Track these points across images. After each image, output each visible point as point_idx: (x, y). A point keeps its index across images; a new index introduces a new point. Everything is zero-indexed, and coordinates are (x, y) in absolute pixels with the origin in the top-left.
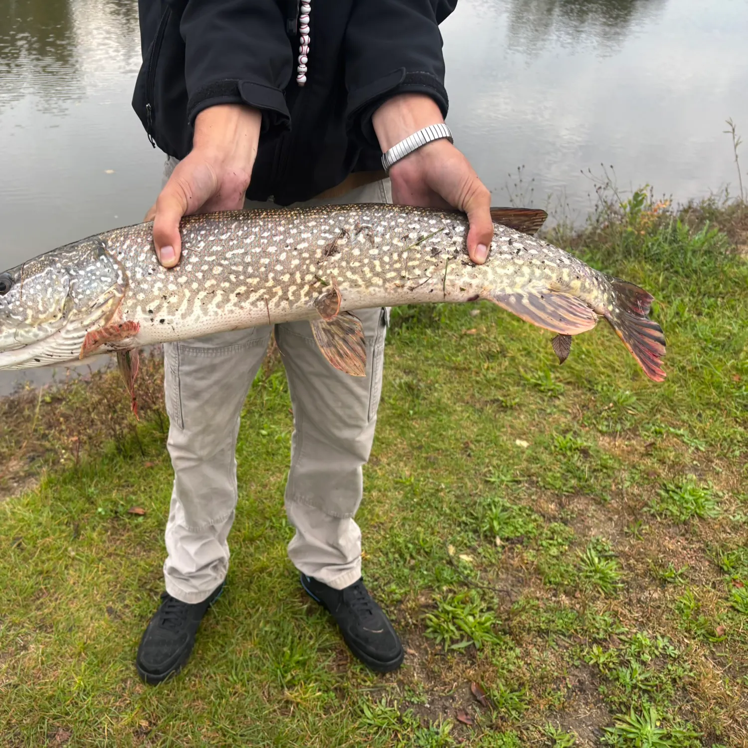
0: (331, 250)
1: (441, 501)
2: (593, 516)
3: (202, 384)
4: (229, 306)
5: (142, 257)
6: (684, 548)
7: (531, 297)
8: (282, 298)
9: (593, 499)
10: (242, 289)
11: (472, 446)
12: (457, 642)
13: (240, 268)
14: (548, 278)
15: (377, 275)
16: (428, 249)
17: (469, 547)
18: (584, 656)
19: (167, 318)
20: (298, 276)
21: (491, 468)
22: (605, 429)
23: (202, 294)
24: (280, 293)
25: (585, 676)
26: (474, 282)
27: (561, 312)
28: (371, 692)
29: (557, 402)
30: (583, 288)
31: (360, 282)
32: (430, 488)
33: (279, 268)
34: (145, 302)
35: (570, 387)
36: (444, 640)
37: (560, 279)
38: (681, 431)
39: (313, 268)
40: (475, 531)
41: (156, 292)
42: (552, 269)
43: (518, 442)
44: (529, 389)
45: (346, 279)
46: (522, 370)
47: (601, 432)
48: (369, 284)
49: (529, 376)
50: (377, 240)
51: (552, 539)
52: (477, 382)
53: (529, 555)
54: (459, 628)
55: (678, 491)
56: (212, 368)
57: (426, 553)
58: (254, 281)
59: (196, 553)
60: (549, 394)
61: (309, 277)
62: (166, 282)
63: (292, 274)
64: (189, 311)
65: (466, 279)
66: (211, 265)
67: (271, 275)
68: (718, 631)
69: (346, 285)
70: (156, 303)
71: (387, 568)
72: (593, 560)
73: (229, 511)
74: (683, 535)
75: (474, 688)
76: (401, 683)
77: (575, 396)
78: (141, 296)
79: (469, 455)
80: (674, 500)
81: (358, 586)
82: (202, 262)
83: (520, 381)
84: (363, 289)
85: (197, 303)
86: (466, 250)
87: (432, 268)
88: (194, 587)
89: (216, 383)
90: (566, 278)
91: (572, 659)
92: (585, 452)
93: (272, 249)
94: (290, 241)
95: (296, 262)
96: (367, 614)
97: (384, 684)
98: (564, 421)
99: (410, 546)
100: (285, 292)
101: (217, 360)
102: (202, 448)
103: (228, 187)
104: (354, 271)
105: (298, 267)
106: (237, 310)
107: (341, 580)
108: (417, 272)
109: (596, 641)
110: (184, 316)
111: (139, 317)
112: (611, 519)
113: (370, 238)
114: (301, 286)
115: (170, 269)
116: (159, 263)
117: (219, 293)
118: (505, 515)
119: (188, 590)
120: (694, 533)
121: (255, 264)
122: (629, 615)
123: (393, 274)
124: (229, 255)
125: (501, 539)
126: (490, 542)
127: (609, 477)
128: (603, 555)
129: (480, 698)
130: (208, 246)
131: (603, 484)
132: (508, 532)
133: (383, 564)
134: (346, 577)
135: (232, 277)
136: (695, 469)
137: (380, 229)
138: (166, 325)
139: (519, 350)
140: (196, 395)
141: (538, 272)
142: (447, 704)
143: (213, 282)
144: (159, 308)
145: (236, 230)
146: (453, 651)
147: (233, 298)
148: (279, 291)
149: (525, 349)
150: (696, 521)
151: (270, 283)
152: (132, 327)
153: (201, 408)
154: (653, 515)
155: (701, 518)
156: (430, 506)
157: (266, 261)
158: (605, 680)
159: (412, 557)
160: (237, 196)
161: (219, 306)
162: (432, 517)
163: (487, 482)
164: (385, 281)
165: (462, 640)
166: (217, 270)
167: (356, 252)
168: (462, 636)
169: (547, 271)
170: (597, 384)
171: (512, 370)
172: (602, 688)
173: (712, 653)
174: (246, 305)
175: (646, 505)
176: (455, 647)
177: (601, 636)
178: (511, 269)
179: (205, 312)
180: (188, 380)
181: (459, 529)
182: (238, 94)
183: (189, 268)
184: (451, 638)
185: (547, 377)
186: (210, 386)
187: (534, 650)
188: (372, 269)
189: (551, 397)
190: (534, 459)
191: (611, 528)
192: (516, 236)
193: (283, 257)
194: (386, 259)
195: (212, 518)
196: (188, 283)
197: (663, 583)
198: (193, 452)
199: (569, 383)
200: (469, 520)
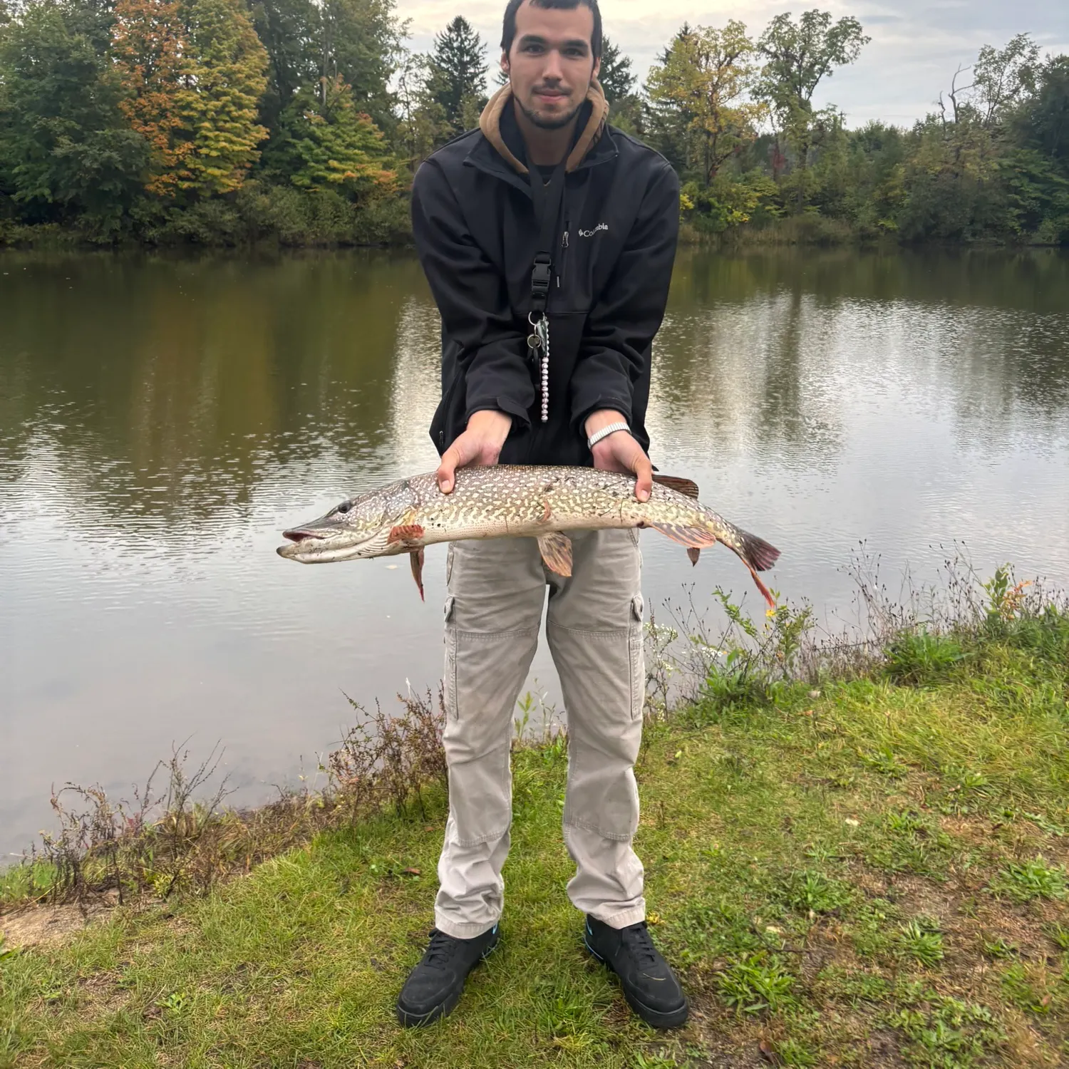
0: (549, 489)
1: (751, 874)
2: (926, 897)
3: (475, 669)
4: (481, 518)
5: (430, 488)
6: (1023, 928)
7: (678, 527)
8: (515, 515)
9: (928, 879)
10: (490, 508)
11: (794, 822)
12: (751, 1004)
13: (490, 495)
14: (690, 517)
15: (578, 505)
16: (611, 492)
17: (779, 919)
18: (889, 1020)
19: (441, 523)
20: (526, 502)
21: (812, 844)
22: (949, 811)
23: (465, 509)
24: (514, 511)
25: (888, 1039)
26: (640, 513)
27: (695, 536)
28: (650, 1047)
29: (898, 783)
30: (715, 528)
31: (567, 509)
32: (740, 859)
33: (514, 496)
34: (430, 513)
35: (915, 769)
36: (737, 1002)
37: (698, 520)
38: (1038, 817)
39: (536, 498)
40: (787, 904)
41: (436, 507)
42: (692, 512)
43: (848, 821)
44: (867, 770)
45: (558, 506)
46: (860, 749)
47: (944, 814)
48: (573, 510)
49: (867, 756)
50: (579, 485)
51: (873, 913)
52: (809, 761)
53: (845, 929)
54: (754, 990)
55: (1024, 872)
56: (485, 654)
57: (727, 919)
58: (498, 503)
59: (467, 873)
60: (890, 775)
61: (533, 503)
62: (443, 502)
63: (523, 501)
64: (456, 519)
65: (635, 511)
66: (472, 493)
67: (509, 500)
68: (1043, 1002)
69: (558, 510)
70: (437, 513)
71: (682, 934)
72: (915, 932)
73: (504, 828)
74: (1024, 916)
75: (763, 1046)
76: (683, 1040)
77: (921, 777)
78: (427, 510)
79: (790, 831)
80: (1017, 880)
81: (640, 928)
82: (467, 491)
83: (858, 762)
84: (568, 513)
85: (461, 514)
86: (635, 494)
87: (613, 503)
88: (463, 916)
89: (488, 668)
90: (702, 519)
91: (877, 1023)
92: (922, 832)
93: (511, 485)
94: (522, 481)
95: (525, 494)
96: (649, 959)
97: (665, 1039)
98: (902, 801)
99: (711, 913)
100: (518, 511)
101: (490, 646)
102: (475, 739)
103: (486, 452)
104: (563, 501)
105: (527, 497)
106: (486, 520)
107: (620, 919)
108: (603, 504)
109: (904, 1005)
110: (452, 522)
111: (425, 524)
112: (945, 900)
113: (574, 484)
114: (528, 508)
115: (447, 494)
116: (440, 491)
117: (475, 509)
118: (822, 888)
119: (457, 920)
120: (1038, 915)
121: (500, 493)
122: (949, 987)
123: (588, 505)
124: (483, 487)
125: (816, 912)
126: (803, 915)
127: (947, 857)
128: (929, 930)
129: (769, 1054)
130: (472, 481)
131: (940, 864)
132: (822, 904)
133: (679, 929)
134: (626, 915)
135: (485, 500)
136: (1047, 853)
137: (581, 479)
138: (441, 528)
139: (861, 732)
140: (469, 681)
141: (682, 513)
142: (732, 1062)
143: (472, 502)
144: (437, 516)
145: (489, 474)
146: (746, 1013)
147: (484, 512)
148: (514, 510)
149: (866, 730)
150: (1039, 901)
151: (508, 505)
152: (419, 529)
153: (473, 695)
154: (993, 896)
155: (1046, 898)
156: (738, 877)
157: (506, 491)
158: (908, 1040)
159: (711, 924)
160: (492, 457)
161: (474, 517)
162: (740, 888)
163: (806, 857)
164: (583, 509)
165: (756, 1002)
166: (476, 495)
167: (565, 491)
168: (757, 998)
169: (689, 512)
170: (944, 765)
171: (849, 750)
172: (905, 1049)
173: (1036, 1022)
174: (492, 518)
175: (986, 885)
176: (748, 1009)
177: (911, 1000)
178: (664, 508)
179: (466, 520)
180: (463, 666)
181: (768, 901)
182: (496, 404)
183: (458, 494)
184: (745, 1000)
185: (888, 758)
186: (482, 672)
187: (836, 1015)
188: (575, 501)
189: (891, 778)
190: (865, 837)
191: (945, 909)
192: (669, 490)
193: (517, 490)
194: (584, 496)
195: (485, 833)
196: (457, 503)
197: (992, 957)
198: (467, 744)
199: (913, 765)
200: (781, 892)
